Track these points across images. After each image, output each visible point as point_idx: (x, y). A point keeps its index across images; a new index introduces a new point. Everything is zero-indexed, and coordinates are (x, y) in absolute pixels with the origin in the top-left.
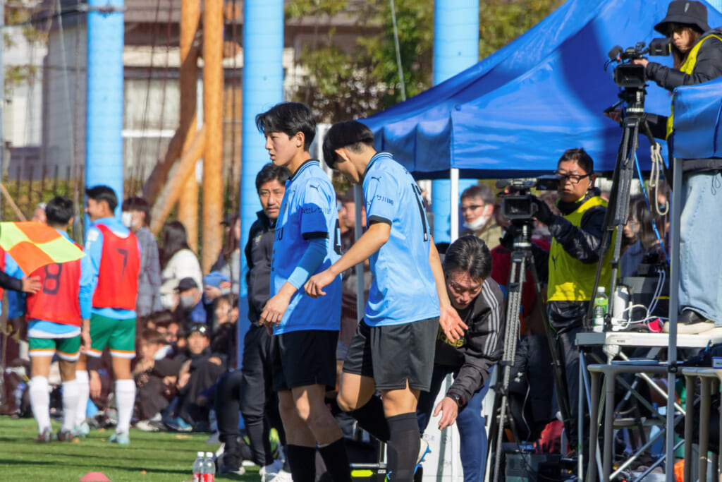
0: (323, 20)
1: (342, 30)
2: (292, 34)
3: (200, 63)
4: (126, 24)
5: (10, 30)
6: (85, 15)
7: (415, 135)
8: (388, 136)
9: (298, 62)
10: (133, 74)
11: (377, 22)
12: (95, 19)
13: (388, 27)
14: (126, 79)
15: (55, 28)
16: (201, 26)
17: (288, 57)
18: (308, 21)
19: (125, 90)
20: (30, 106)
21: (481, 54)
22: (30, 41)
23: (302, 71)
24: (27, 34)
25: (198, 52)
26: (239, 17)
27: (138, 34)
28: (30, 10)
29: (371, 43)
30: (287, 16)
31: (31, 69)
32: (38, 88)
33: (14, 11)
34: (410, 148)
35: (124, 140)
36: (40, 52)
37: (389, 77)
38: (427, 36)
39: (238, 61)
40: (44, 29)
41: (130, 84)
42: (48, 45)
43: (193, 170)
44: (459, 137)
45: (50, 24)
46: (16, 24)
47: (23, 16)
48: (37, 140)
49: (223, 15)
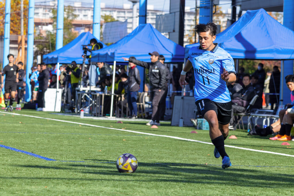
0: (40, 40)
1: (43, 42)
2: (35, 42)
3: (21, 46)
7: (53, 58)
8: (49, 57)
9: (36, 47)
10: (11, 48)
11: (48, 41)
12: (5, 40)
13: (49, 41)
16: (21, 41)
17: (34, 46)
21: (63, 46)
23: (36, 48)
26: (27, 39)
27: (12, 42)
29: (47, 44)
34: (51, 60)
37: (49, 49)
38: (55, 43)
39: (27, 46)
44: (59, 58)
49: (25, 39)
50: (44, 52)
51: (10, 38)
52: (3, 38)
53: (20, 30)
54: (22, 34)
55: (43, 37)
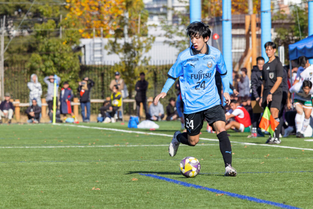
0: (281, 21)
1: (286, 24)
2: (273, 25)
3: (250, 33)
4: (232, 24)
6: (222, 22)
7: (305, 48)
9: (275, 31)
10: (234, 36)
11: (294, 21)
12: (225, 23)
14: (232, 37)
15: (214, 26)
16: (250, 24)
17: (272, 31)
18: (277, 22)
19: (232, 40)
25: (250, 30)
27: (235, 26)
29: (293, 27)
30: (272, 20)
34: (304, 51)
35: (232, 53)
37: (298, 35)
38: (307, 24)
39: (260, 32)
43: (249, 60)
49: (256, 21)
50: (289, 40)
51: (232, 20)
52: (221, 20)
53: (247, 7)
54: (251, 13)
55: (286, 15)
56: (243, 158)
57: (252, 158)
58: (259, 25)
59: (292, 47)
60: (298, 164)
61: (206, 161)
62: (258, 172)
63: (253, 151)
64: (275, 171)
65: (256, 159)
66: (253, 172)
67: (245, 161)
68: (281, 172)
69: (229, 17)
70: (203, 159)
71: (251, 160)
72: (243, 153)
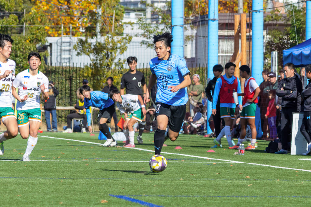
1: (281, 25)
3: (240, 34)
4: (219, 24)
5: (186, 26)
6: (207, 21)
8: (293, 54)
9: (267, 34)
12: (211, 23)
14: (219, 39)
15: (199, 25)
16: (240, 24)
17: (265, 32)
18: (271, 22)
19: (219, 42)
20: (192, 47)
22: (192, 29)
24: (191, 27)
25: (239, 31)
27: (222, 26)
28: (192, 20)
29: (288, 28)
30: (265, 21)
31: (192, 36)
32: (194, 41)
33: (187, 20)
34: (300, 58)
35: (219, 56)
36: (195, 32)
37: (293, 38)
38: (304, 26)
39: (250, 34)
40: (196, 25)
41: (220, 41)
42: (197, 30)
45: (197, 24)
46: (188, 24)
47: (190, 22)
48: (194, 56)
49: (246, 21)
52: (206, 19)
54: (241, 11)
56: (228, 179)
57: (239, 179)
58: (250, 26)
59: (286, 53)
60: (291, 187)
61: (186, 181)
62: (245, 196)
63: (239, 171)
64: (264, 195)
65: (243, 180)
66: (239, 196)
67: (231, 183)
68: (271, 197)
69: (216, 17)
70: (183, 178)
71: (237, 181)
72: (229, 173)
